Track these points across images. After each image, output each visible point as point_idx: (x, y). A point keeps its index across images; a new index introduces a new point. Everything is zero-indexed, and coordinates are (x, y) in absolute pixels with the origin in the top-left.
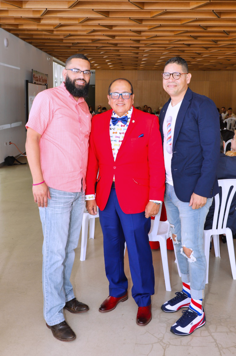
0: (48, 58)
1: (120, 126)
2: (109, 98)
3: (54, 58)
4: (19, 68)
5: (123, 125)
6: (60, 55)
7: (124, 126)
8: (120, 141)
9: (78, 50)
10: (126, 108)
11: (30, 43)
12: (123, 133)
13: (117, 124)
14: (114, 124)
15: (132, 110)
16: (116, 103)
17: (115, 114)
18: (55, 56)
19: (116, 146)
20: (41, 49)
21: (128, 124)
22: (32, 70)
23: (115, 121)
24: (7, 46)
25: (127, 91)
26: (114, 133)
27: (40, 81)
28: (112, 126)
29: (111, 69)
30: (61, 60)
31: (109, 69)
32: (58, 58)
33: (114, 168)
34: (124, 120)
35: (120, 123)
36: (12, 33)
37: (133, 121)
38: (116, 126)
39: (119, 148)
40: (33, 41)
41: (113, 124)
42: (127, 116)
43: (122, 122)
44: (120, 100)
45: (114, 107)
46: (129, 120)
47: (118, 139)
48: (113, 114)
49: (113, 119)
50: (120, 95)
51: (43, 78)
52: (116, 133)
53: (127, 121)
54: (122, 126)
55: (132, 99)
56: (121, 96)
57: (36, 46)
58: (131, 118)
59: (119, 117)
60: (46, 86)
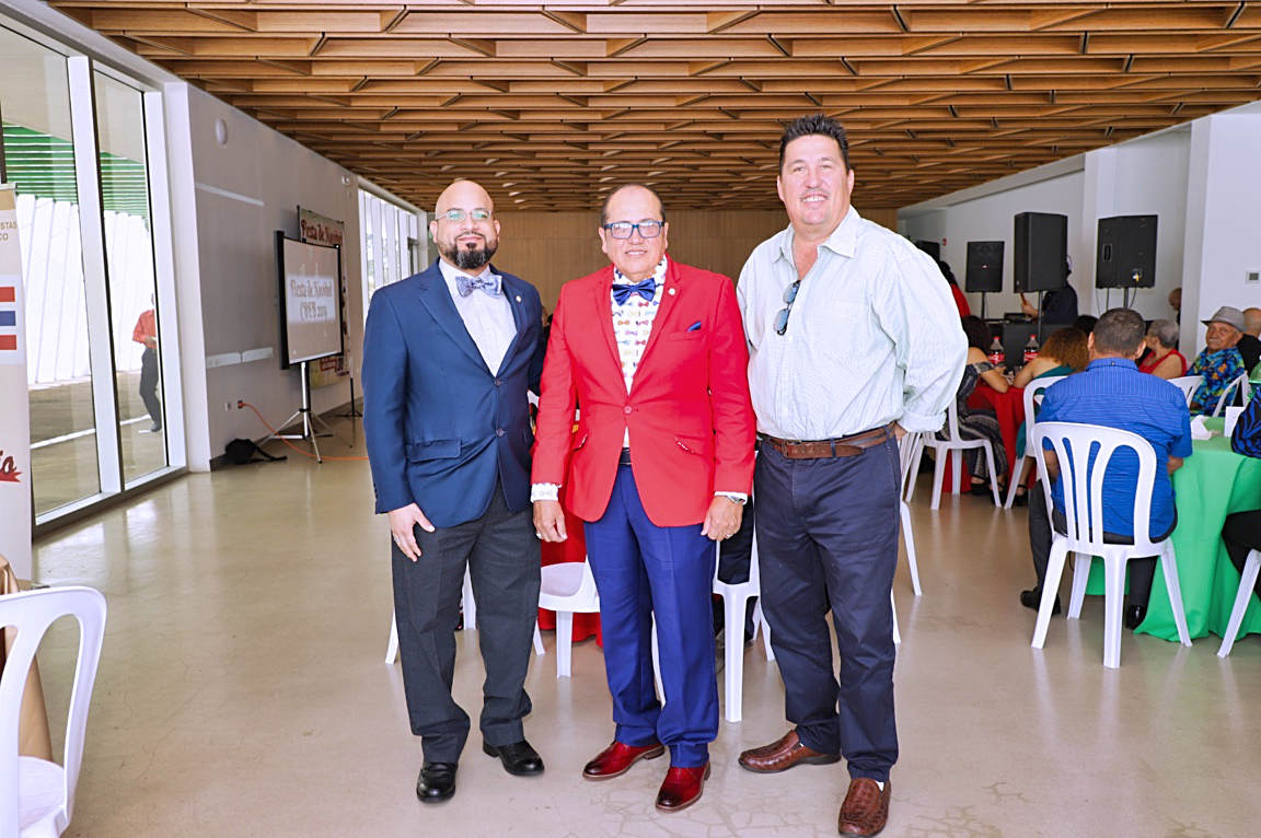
0: (344, 178)
1: (636, 304)
2: (603, 237)
3: (360, 179)
4: (261, 203)
5: (644, 301)
6: (377, 171)
7: (647, 305)
8: (638, 343)
9: (423, 156)
10: (651, 260)
11: (291, 135)
12: (646, 323)
13: (628, 302)
14: (621, 302)
15: (665, 263)
16: (625, 250)
17: (620, 277)
18: (363, 174)
19: (630, 356)
20: (323, 153)
21: (658, 298)
22: (298, 207)
23: (623, 293)
24: (225, 142)
25: (650, 216)
26: (620, 323)
27: (321, 238)
28: (615, 307)
29: (521, 208)
30: (380, 185)
31: (515, 209)
32: (372, 180)
33: (628, 412)
34: (646, 289)
35: (635, 299)
36: (237, 107)
37: (672, 292)
38: (624, 307)
39: (638, 360)
40: (297, 129)
41: (617, 300)
42: (653, 280)
43: (641, 295)
44: (636, 240)
45: (619, 259)
46: (660, 290)
47: (633, 339)
48: (616, 276)
49: (616, 288)
50: (633, 226)
51: (331, 231)
52: (627, 323)
53: (653, 292)
54: (641, 305)
55: (664, 236)
56: (636, 230)
57: (308, 145)
58: (664, 285)
59: (631, 284)
60: (336, 251)
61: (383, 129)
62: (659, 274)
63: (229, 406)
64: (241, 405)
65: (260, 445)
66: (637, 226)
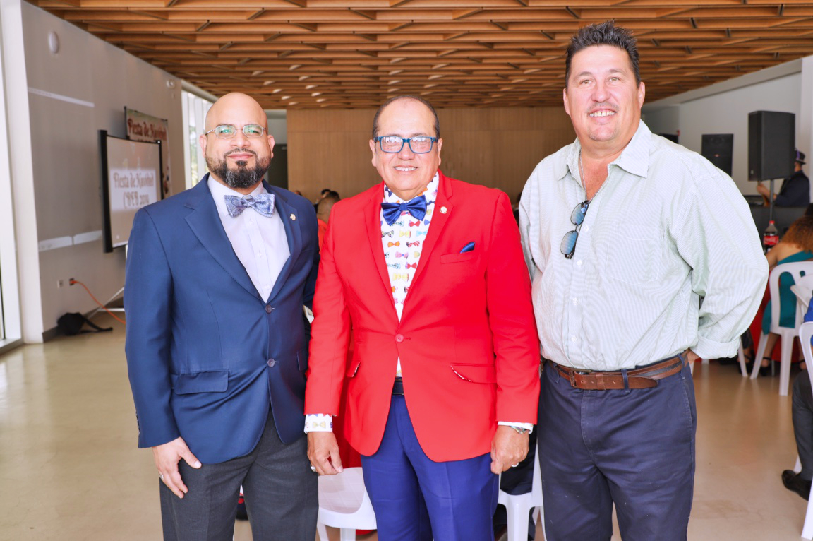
0: (169, 82)
1: (406, 224)
3: (184, 83)
4: (91, 105)
5: (415, 220)
6: (197, 75)
7: (418, 224)
8: (408, 266)
9: (236, 63)
10: (422, 177)
11: (120, 45)
12: (416, 244)
13: (398, 221)
14: (391, 222)
15: (436, 179)
16: (393, 163)
17: (390, 195)
18: (186, 78)
19: (401, 279)
20: (149, 61)
21: (429, 217)
22: (125, 108)
23: (393, 212)
24: (58, 50)
25: (422, 130)
26: (390, 244)
27: (146, 134)
28: (385, 227)
29: (322, 106)
31: (318, 107)
32: (194, 83)
33: (399, 340)
34: (417, 208)
35: (406, 218)
36: (69, 21)
37: (444, 210)
38: (395, 227)
39: (408, 284)
40: (125, 40)
41: (388, 220)
42: (423, 197)
43: (412, 214)
44: (406, 156)
45: (388, 174)
46: (431, 208)
47: (403, 261)
48: (386, 193)
49: (386, 206)
50: (404, 141)
51: (156, 128)
52: (397, 244)
53: (424, 211)
54: (411, 224)
55: (436, 152)
56: (406, 144)
57: (136, 53)
58: (436, 203)
59: (402, 201)
60: (157, 146)
61: (199, 40)
62: (430, 193)
63: (61, 284)
64: (72, 282)
65: (89, 318)
66: (408, 141)
